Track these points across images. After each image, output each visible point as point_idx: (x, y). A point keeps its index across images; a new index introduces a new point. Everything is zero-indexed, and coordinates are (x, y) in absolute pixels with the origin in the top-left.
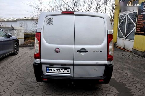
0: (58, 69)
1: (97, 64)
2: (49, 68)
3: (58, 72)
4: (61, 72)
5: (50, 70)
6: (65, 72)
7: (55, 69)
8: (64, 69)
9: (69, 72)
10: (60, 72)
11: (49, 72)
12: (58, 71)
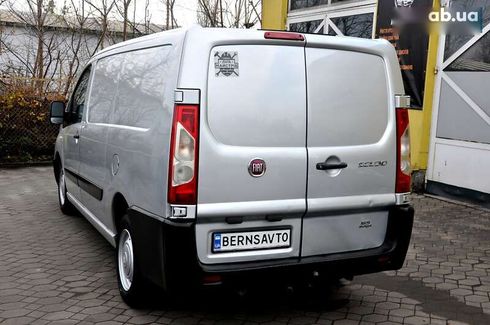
0: (254, 234)
1: (371, 205)
2: (223, 235)
3: (253, 246)
4: (265, 245)
5: (226, 240)
6: (275, 243)
7: (244, 234)
8: (271, 233)
9: (288, 243)
10: (260, 246)
11: (223, 248)
12: (254, 240)
